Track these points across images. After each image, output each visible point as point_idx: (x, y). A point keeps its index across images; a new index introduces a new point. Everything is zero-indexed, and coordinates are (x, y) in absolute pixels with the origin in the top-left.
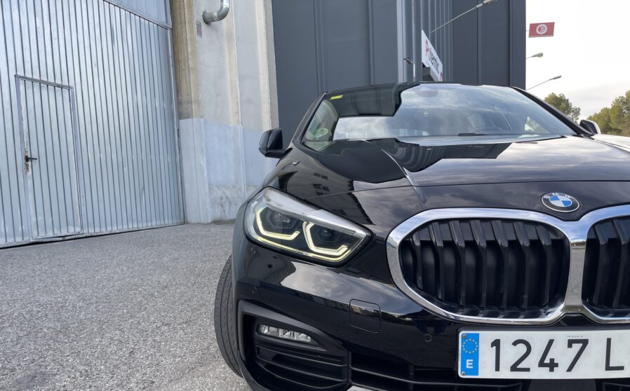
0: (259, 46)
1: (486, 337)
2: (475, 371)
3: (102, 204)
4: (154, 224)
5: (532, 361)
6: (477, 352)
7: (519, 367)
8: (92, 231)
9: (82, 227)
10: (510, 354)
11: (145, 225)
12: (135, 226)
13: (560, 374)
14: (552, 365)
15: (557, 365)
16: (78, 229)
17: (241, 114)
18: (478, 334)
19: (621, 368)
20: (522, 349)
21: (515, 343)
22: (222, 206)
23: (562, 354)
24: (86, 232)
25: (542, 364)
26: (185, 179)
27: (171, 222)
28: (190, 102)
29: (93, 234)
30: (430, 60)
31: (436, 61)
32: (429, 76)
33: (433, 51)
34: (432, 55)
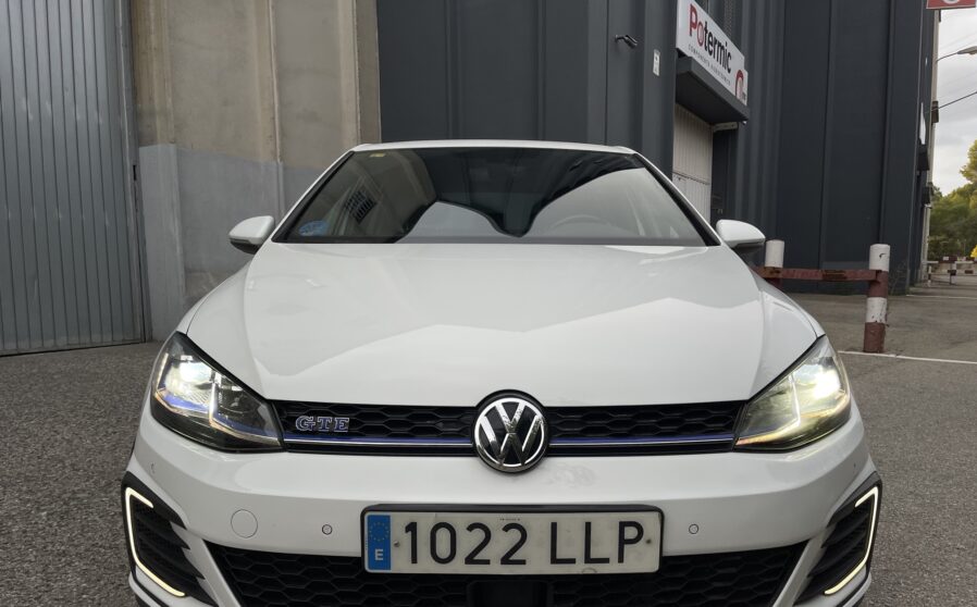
17: (281, 140)
30: (701, 44)
31: (722, 48)
32: (690, 74)
33: (714, 28)
34: (710, 35)
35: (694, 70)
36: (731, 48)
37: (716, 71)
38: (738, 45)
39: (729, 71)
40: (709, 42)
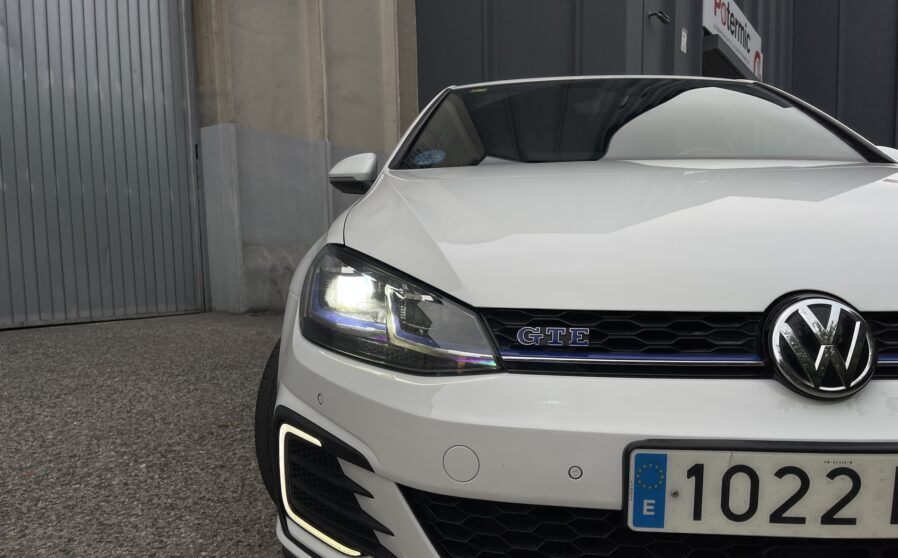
17: (329, 120)
22: (274, 283)
27: (173, 309)
30: (724, 24)
31: (742, 29)
32: (717, 52)
33: (735, 9)
34: (732, 15)
35: (720, 47)
36: (750, 29)
37: (738, 51)
38: (755, 26)
39: (749, 51)
40: (732, 23)
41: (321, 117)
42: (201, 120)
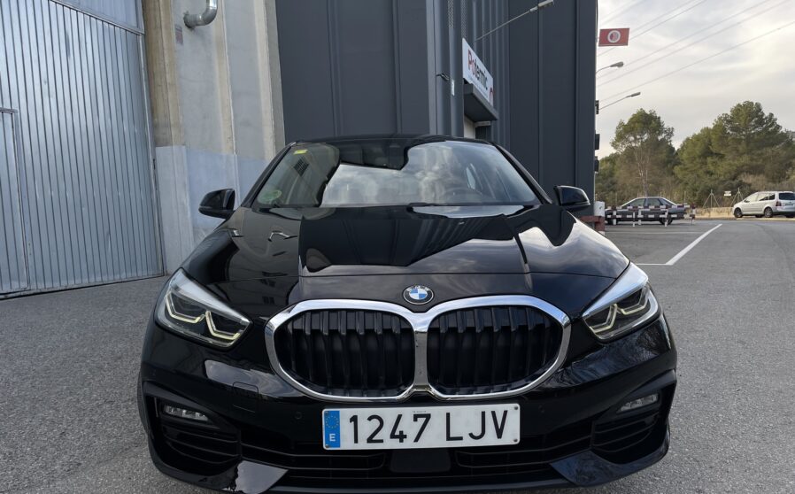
0: (259, 55)
1: (346, 413)
2: (337, 443)
3: (55, 254)
4: (123, 276)
5: (385, 434)
6: (338, 427)
7: (374, 439)
8: (41, 287)
9: (29, 282)
10: (366, 428)
11: (111, 278)
12: (99, 279)
13: (408, 444)
14: (402, 437)
15: (405, 437)
16: (24, 285)
18: (338, 412)
19: (461, 438)
20: (376, 423)
21: (370, 419)
23: (409, 427)
24: (34, 288)
25: (393, 436)
26: (163, 221)
27: (145, 274)
28: (168, 126)
29: (43, 291)
30: (474, 74)
31: (483, 74)
32: (472, 94)
33: (479, 63)
34: (477, 67)
36: (487, 74)
37: (481, 89)
39: (487, 89)
40: (478, 72)
41: (231, 138)
42: (156, 143)
